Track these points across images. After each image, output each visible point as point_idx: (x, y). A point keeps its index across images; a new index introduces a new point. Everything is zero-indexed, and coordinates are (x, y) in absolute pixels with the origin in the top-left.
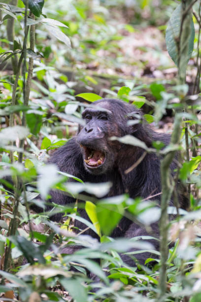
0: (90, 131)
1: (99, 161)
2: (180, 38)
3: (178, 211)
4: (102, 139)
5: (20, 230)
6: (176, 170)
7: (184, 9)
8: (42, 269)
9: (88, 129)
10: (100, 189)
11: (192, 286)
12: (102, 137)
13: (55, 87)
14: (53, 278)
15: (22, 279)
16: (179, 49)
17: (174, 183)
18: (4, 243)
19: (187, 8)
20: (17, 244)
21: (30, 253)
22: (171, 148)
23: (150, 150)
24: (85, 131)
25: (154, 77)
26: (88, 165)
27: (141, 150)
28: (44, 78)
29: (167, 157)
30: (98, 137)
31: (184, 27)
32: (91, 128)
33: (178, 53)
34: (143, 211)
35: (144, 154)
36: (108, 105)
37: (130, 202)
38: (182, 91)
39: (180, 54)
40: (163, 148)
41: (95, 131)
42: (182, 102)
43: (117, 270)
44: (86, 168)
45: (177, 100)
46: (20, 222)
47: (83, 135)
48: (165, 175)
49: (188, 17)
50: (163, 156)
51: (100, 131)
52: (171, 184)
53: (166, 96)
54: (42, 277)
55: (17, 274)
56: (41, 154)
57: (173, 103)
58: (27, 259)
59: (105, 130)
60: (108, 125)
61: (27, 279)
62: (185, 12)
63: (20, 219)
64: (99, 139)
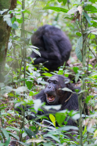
0: (50, 88)
1: (53, 99)
2: (82, 50)
3: (85, 116)
4: (54, 91)
5: (25, 126)
6: (84, 100)
7: (84, 39)
8: (36, 140)
9: (49, 87)
10: (58, 107)
11: (94, 142)
12: (54, 90)
13: (32, 72)
14: (40, 143)
15: (28, 144)
16: (82, 54)
17: (83, 105)
18: (19, 131)
19: (85, 39)
20: (25, 131)
21: (30, 134)
22: (82, 91)
23: (74, 93)
24: (48, 88)
25: (70, 67)
26: (48, 100)
27: (70, 93)
28: (28, 69)
29: (80, 95)
30: (53, 90)
31: (84, 45)
32: (50, 87)
33: (82, 56)
34: (74, 115)
35: (72, 94)
36: (58, 78)
37: (69, 112)
38: (85, 69)
39: (83, 56)
40: (79, 92)
41: (52, 87)
42: (85, 73)
43: (62, 140)
44: (48, 102)
45: (83, 73)
46: (24, 124)
47: (47, 89)
48: (80, 102)
49: (85, 41)
50: (79, 95)
51: (54, 88)
52: (82, 105)
53: (79, 72)
54: (36, 143)
55: (26, 142)
56: (30, 98)
57: (82, 74)
58: (29, 137)
59: (56, 88)
60: (57, 86)
61: (29, 144)
62: (84, 40)
63: (24, 123)
64: (53, 91)
